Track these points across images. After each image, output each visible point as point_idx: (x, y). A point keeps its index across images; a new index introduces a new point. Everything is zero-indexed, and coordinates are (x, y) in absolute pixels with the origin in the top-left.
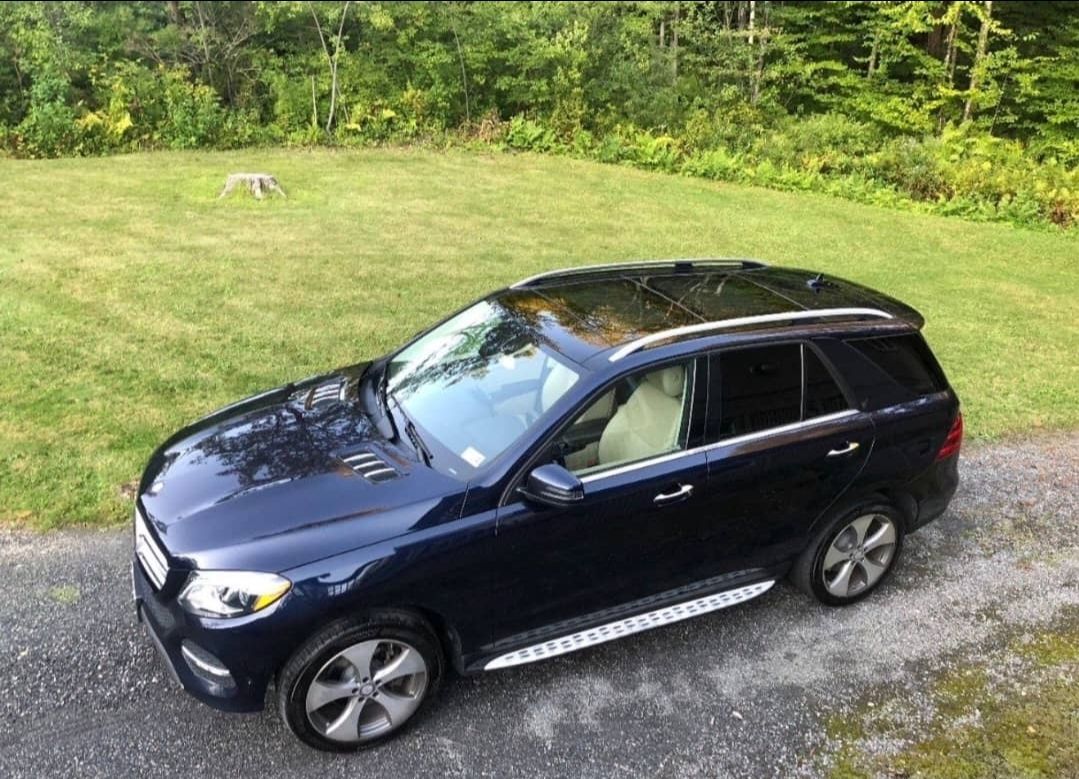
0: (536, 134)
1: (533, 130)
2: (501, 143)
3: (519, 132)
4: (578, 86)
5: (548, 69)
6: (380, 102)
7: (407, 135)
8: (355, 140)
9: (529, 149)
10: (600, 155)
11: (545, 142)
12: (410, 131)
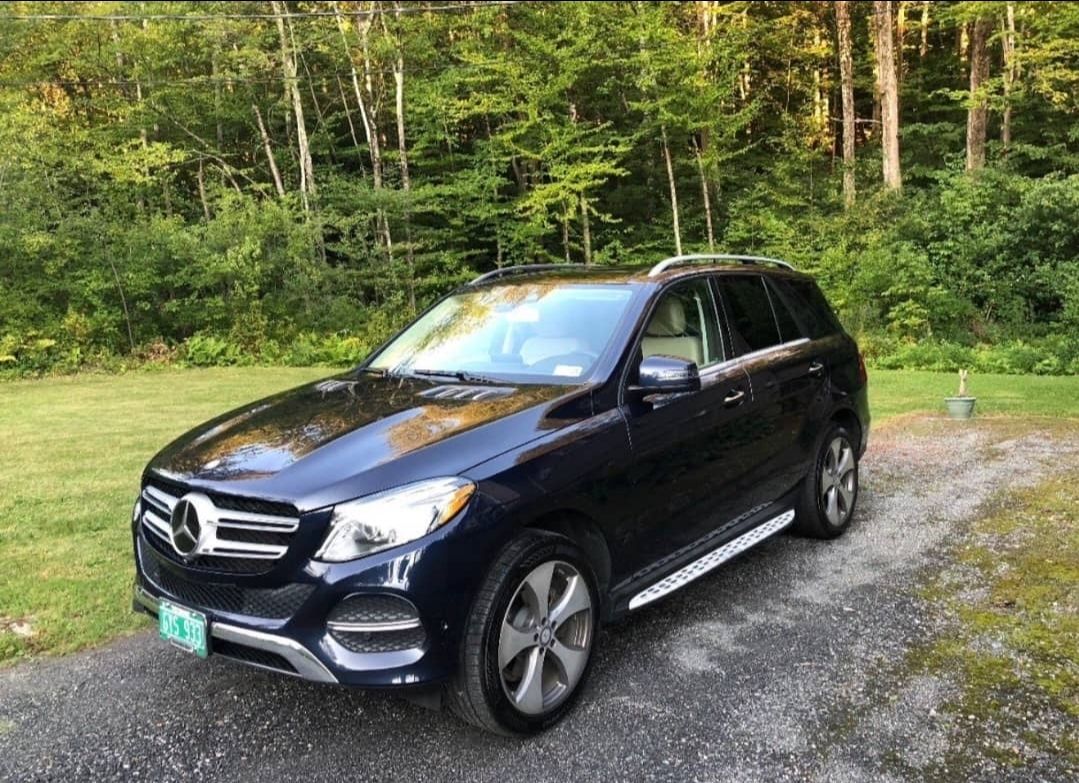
0: (219, 349)
1: (213, 345)
2: (182, 362)
3: (200, 349)
4: (255, 298)
5: (223, 285)
6: (33, 333)
7: (72, 362)
8: (11, 372)
9: (214, 364)
10: (292, 360)
11: (230, 355)
12: (76, 360)
